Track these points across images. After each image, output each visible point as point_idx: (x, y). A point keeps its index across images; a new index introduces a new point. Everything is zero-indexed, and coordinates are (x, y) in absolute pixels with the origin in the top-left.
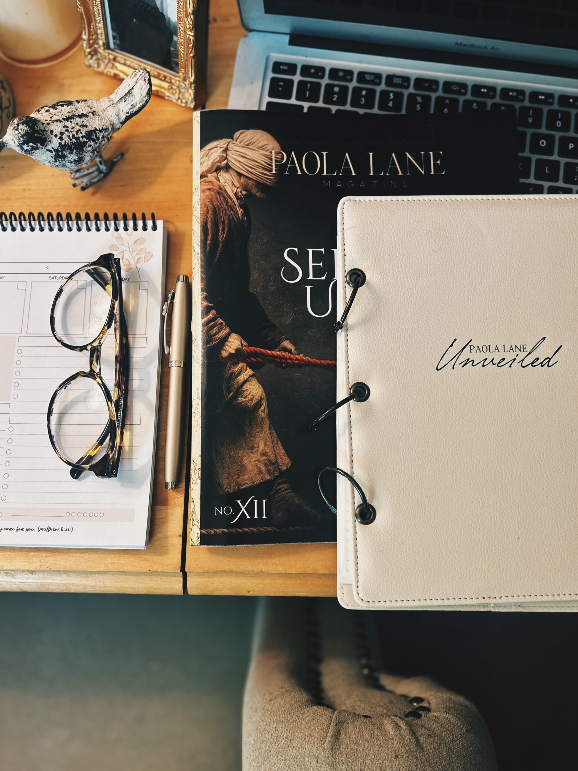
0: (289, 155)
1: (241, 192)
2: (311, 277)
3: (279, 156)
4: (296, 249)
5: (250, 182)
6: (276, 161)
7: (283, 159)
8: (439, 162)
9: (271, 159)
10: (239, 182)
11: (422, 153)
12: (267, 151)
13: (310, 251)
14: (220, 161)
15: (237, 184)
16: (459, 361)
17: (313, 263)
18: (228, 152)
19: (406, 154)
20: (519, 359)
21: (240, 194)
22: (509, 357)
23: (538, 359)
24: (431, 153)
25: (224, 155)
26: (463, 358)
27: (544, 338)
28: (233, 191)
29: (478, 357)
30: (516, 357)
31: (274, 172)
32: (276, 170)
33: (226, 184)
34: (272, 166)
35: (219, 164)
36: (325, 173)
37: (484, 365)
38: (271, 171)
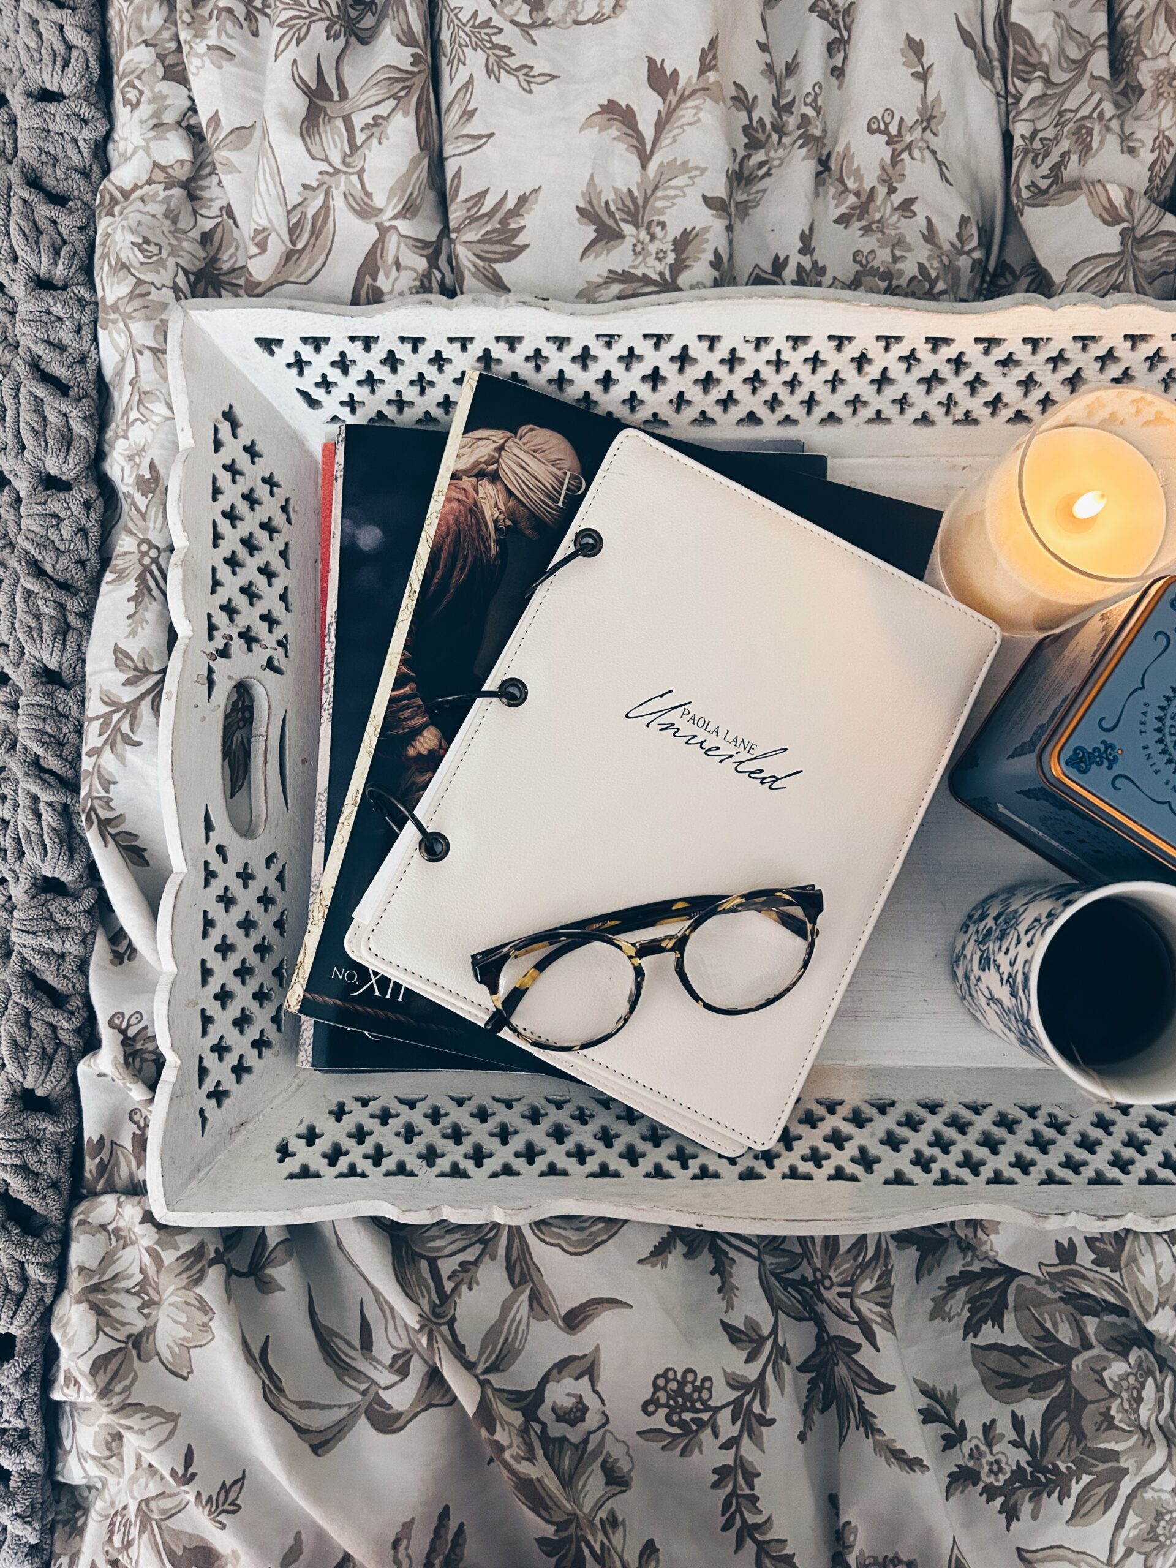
1: (504, 520)
5: (521, 508)
9: (562, 484)
10: (505, 505)
12: (560, 469)
14: (487, 463)
15: (502, 507)
18: (503, 453)
21: (502, 522)
25: (496, 455)
28: (492, 515)
33: (486, 501)
34: (560, 494)
35: (484, 466)
38: (556, 501)
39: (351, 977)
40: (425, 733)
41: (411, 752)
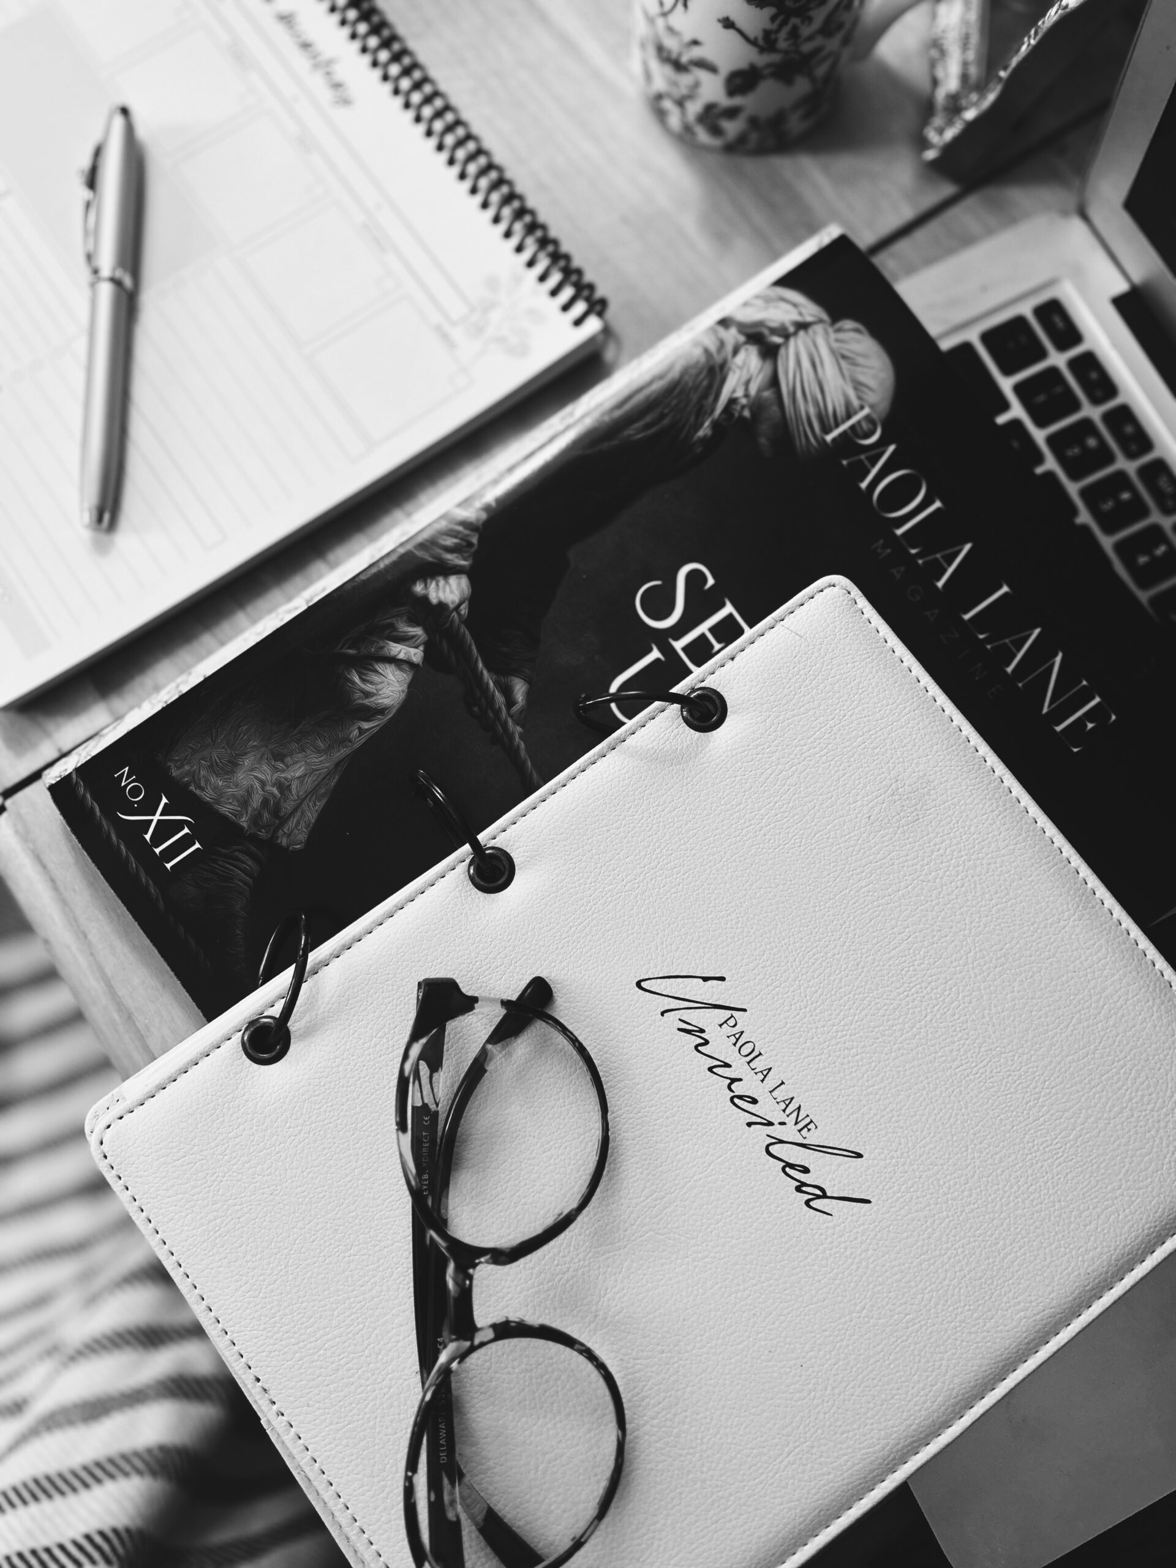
0: (882, 443)
1: (743, 407)
2: (678, 645)
3: (865, 426)
4: (711, 581)
5: (775, 408)
6: (852, 427)
7: (868, 435)
8: (1090, 726)
9: (849, 416)
10: (760, 391)
11: (1085, 683)
12: (860, 398)
13: (729, 609)
14: (774, 331)
15: (753, 390)
16: (686, 1015)
17: (711, 630)
18: (802, 333)
19: (1056, 655)
20: (777, 1131)
21: (738, 408)
22: (767, 1108)
23: (806, 1170)
24: (1097, 700)
25: (791, 329)
26: (698, 1018)
27: (859, 1156)
28: (734, 391)
29: (720, 1046)
30: (776, 1123)
31: (829, 438)
32: (834, 440)
33: (738, 372)
34: (837, 425)
35: (766, 332)
36: (899, 532)
37: (714, 1070)
38: (826, 430)
39: (135, 792)
40: (453, 580)
41: (419, 588)
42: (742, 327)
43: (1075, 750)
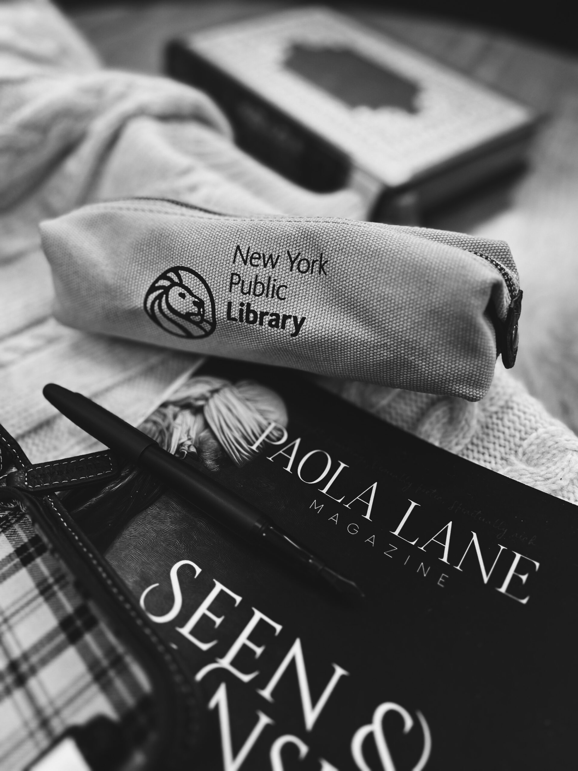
0: (291, 439)
1: (189, 447)
2: (185, 631)
3: (276, 434)
4: (198, 570)
5: (212, 441)
6: (268, 437)
7: (279, 439)
8: (524, 578)
9: (263, 431)
10: (197, 434)
11: (502, 547)
12: (266, 419)
13: (219, 587)
14: (197, 399)
15: (193, 435)
17: (210, 609)
18: (216, 396)
19: (472, 535)
21: (186, 448)
24: (518, 556)
25: (208, 395)
28: (180, 439)
31: (254, 447)
32: (258, 448)
33: (180, 428)
34: (257, 439)
35: (192, 401)
36: (324, 491)
38: (250, 444)
42: (175, 403)
43: (524, 601)
